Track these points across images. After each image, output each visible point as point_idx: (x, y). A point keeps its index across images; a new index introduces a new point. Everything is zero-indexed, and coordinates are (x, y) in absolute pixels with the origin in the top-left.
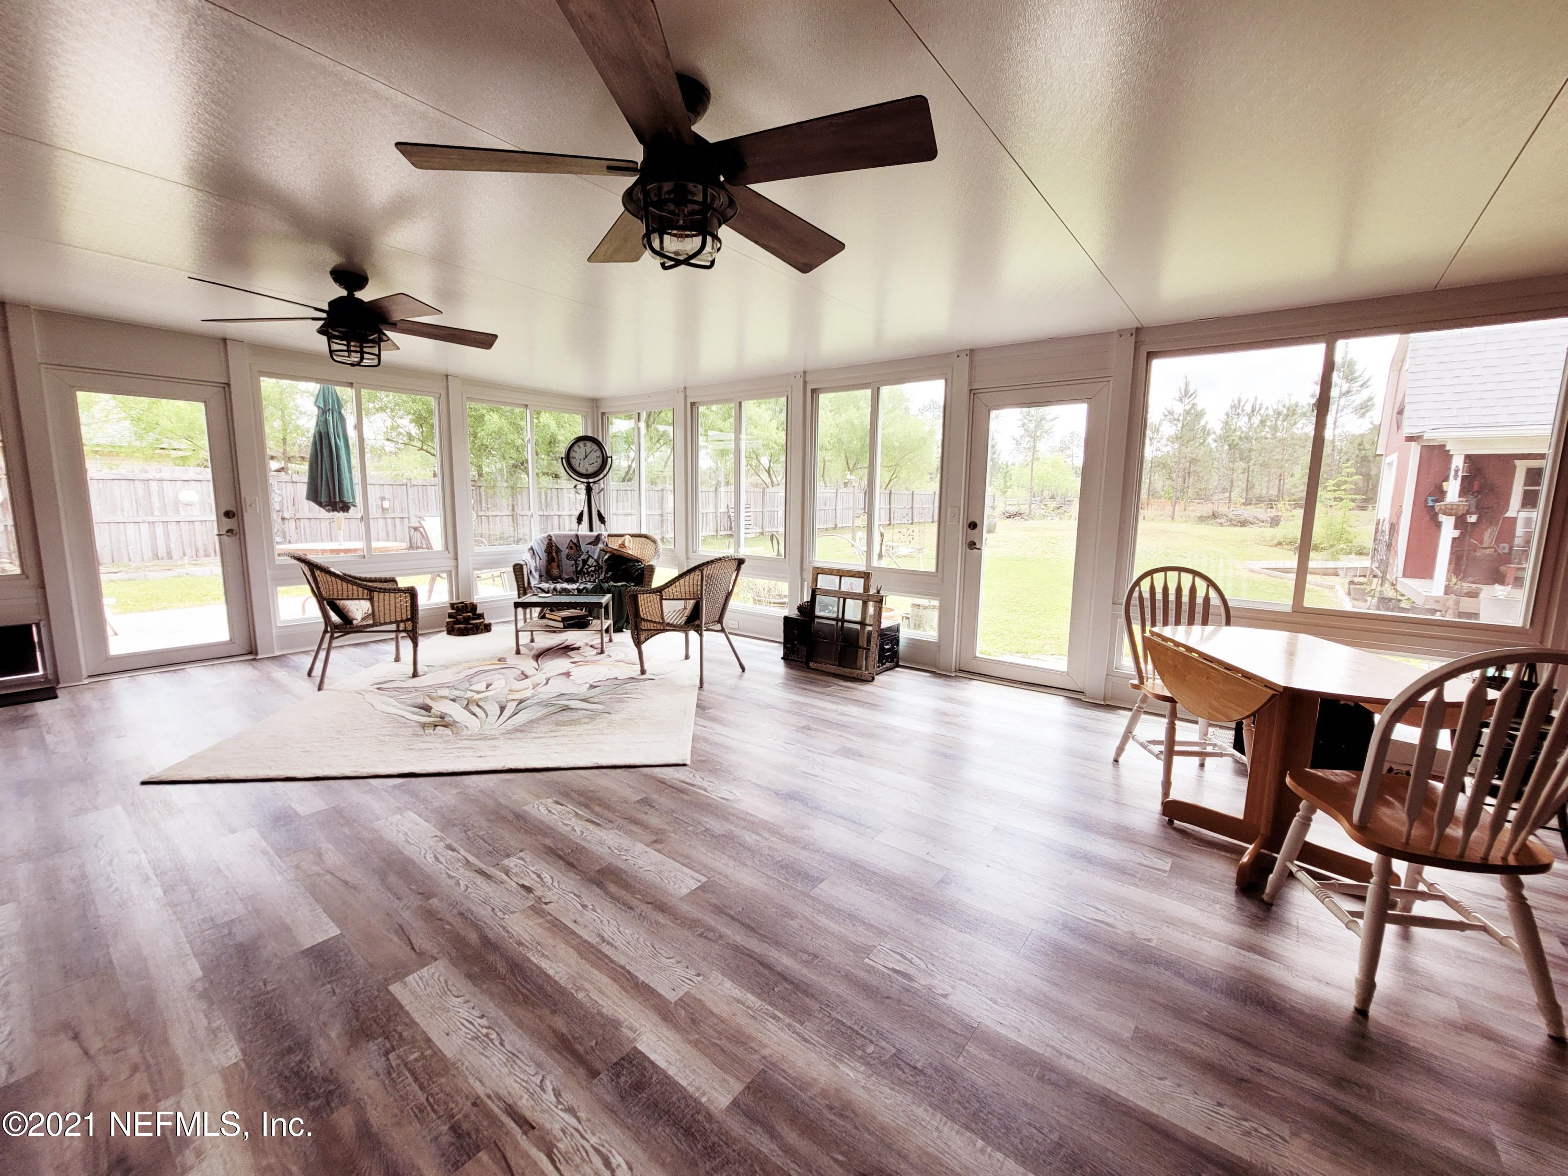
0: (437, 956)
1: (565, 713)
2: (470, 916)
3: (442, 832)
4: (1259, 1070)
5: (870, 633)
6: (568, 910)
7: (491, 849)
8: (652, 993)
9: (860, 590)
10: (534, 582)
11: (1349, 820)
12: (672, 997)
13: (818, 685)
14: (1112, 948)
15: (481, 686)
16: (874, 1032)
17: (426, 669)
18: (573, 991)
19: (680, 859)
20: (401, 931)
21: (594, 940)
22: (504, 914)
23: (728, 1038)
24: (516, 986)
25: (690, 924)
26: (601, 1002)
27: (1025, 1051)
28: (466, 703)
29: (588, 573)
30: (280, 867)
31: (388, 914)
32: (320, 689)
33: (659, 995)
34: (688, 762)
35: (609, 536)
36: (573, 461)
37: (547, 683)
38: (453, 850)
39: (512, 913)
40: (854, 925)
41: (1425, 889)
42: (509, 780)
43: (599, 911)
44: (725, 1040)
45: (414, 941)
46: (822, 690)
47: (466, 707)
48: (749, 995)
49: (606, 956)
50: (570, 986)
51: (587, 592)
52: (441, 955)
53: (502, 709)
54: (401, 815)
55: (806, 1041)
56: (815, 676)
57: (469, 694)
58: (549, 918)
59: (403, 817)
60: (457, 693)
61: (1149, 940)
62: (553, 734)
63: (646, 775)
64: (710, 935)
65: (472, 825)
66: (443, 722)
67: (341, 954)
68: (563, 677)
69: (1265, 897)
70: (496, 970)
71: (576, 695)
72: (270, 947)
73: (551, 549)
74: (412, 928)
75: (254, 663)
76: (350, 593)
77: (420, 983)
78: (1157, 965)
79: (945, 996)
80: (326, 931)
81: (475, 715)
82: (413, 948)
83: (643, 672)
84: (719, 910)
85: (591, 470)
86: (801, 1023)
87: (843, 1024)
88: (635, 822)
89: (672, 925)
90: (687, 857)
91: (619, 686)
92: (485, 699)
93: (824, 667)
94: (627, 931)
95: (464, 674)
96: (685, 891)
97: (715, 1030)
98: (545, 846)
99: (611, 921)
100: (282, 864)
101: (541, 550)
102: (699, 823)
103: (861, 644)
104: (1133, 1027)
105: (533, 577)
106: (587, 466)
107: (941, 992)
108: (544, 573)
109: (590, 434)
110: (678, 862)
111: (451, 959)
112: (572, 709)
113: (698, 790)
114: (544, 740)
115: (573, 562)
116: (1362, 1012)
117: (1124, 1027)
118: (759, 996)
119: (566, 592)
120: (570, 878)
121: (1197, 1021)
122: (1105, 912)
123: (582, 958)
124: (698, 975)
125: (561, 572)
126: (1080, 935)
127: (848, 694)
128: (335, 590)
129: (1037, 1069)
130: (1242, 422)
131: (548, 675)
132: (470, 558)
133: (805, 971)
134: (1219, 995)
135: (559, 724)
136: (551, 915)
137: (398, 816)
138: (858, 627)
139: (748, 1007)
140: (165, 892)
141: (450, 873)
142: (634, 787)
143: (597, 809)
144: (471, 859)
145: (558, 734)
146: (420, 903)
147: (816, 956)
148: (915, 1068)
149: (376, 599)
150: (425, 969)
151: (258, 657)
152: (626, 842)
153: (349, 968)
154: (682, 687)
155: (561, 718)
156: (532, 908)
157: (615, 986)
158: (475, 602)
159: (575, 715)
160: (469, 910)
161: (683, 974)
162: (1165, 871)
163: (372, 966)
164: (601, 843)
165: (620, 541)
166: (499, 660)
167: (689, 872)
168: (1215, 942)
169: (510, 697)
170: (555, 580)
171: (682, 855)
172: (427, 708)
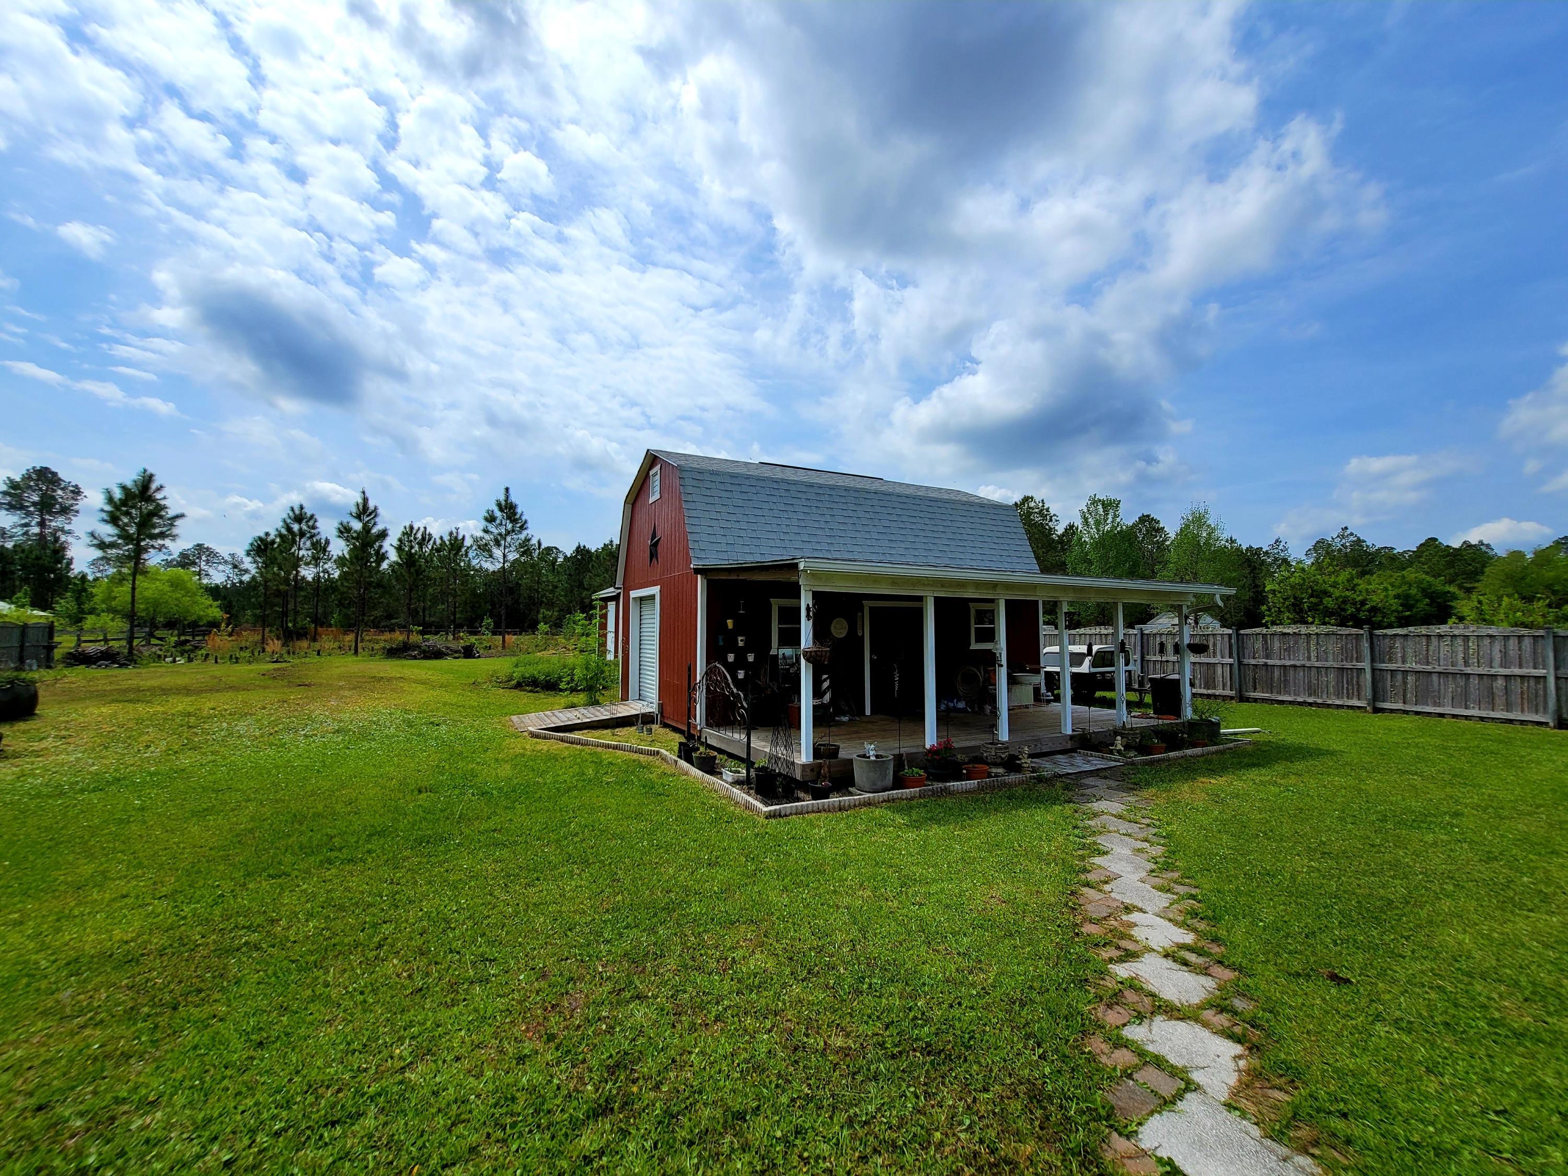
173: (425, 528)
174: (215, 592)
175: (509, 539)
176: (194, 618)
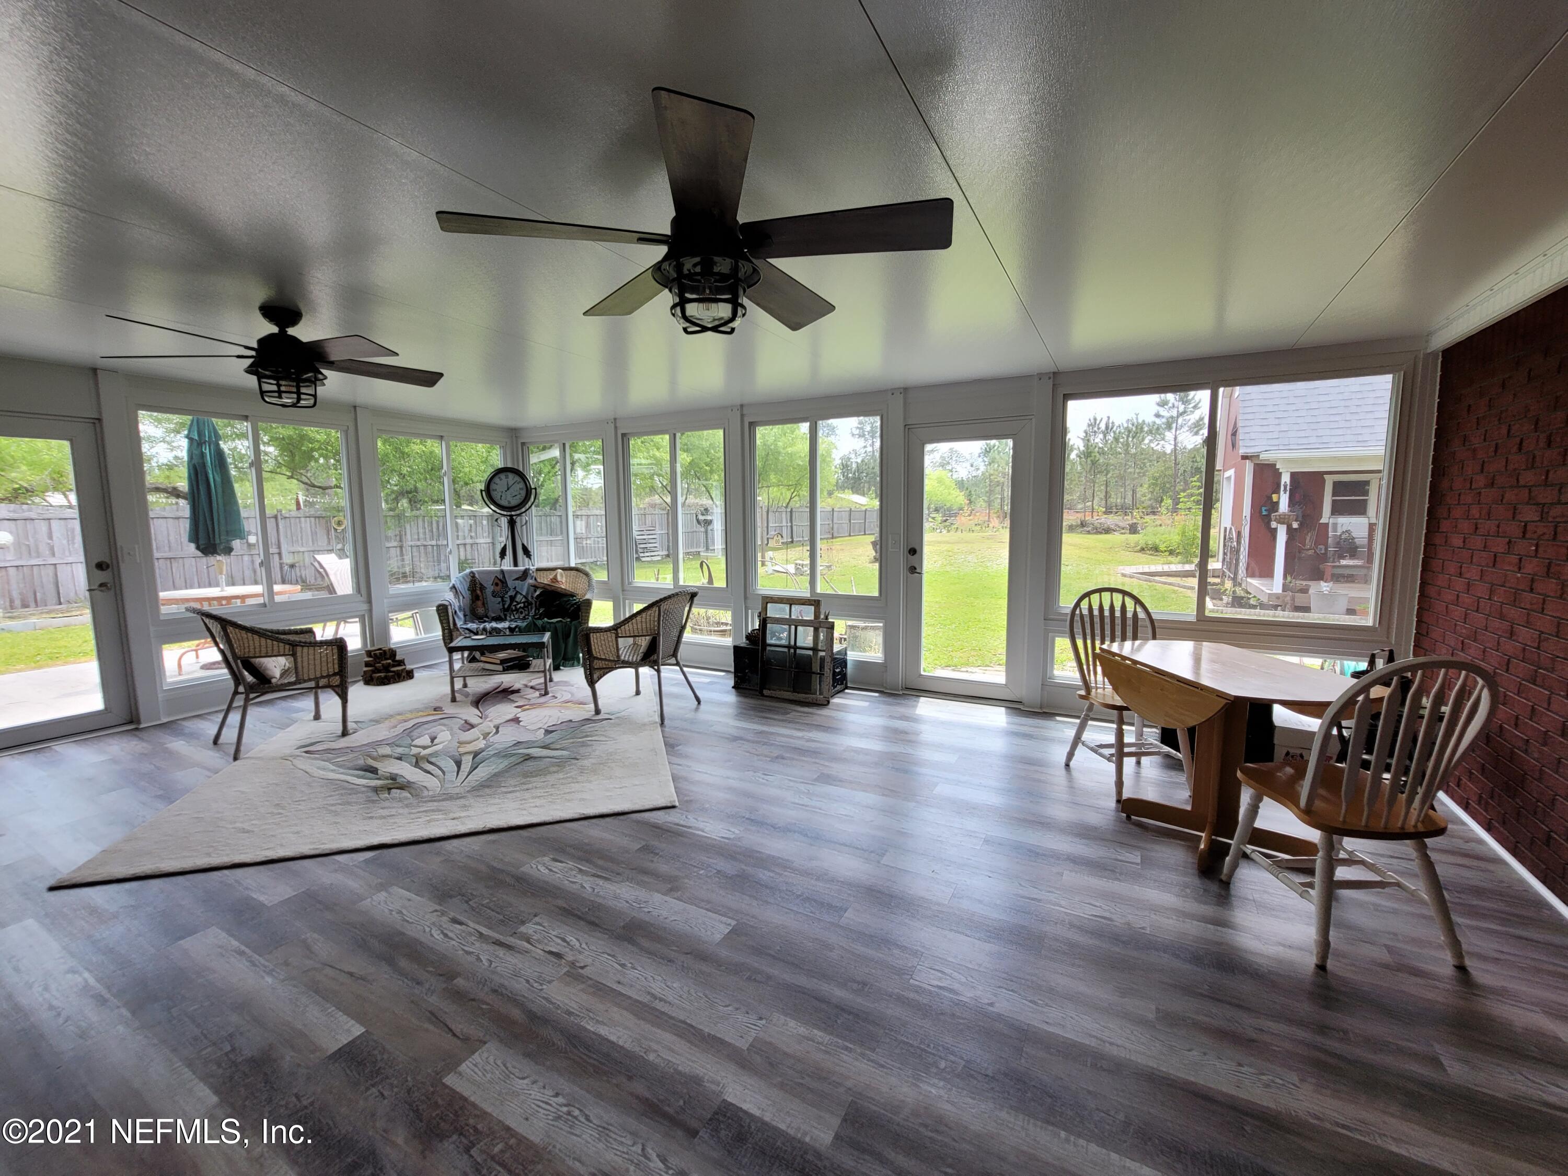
0: (485, 1040)
1: (529, 763)
2: (504, 992)
3: (441, 905)
4: (1261, 1030)
5: (822, 659)
6: (607, 972)
7: (501, 917)
8: (722, 1043)
9: (811, 617)
10: (459, 623)
11: (1297, 806)
12: (743, 1044)
13: (777, 713)
14: (1116, 940)
15: (425, 740)
16: (940, 1048)
17: (354, 726)
18: (642, 1054)
19: (703, 904)
20: (435, 1017)
21: (646, 999)
22: (541, 984)
23: (808, 1075)
24: (581, 1058)
25: (736, 969)
26: (674, 1060)
27: (1074, 1045)
28: (414, 761)
29: (517, 610)
30: (265, 967)
31: (412, 1002)
32: (236, 758)
33: (730, 1044)
34: (677, 804)
35: (538, 570)
36: (494, 494)
37: (497, 732)
38: (461, 923)
39: (550, 982)
40: (889, 949)
41: (1346, 857)
42: (494, 842)
43: (640, 968)
44: (807, 1078)
45: (453, 1027)
46: (780, 717)
47: (417, 765)
48: (816, 1031)
49: (663, 1013)
50: (637, 1049)
51: (520, 631)
52: (488, 1037)
53: (459, 764)
54: (387, 891)
55: (883, 1066)
56: (772, 704)
57: (415, 751)
58: (590, 982)
59: (390, 893)
60: (400, 750)
61: (1143, 928)
62: (525, 787)
63: (638, 822)
64: (759, 977)
65: (472, 894)
66: (395, 784)
67: (376, 1052)
68: (512, 723)
69: (1223, 877)
70: (554, 1044)
71: (534, 742)
72: (288, 1058)
73: (475, 586)
74: (446, 1013)
75: (137, 733)
76: (269, 649)
77: (476, 1070)
78: (1157, 950)
79: (991, 1004)
80: (348, 1031)
81: (429, 772)
82: (454, 1035)
83: (598, 712)
84: (759, 951)
85: (514, 502)
86: (873, 1050)
87: (912, 1046)
88: (645, 872)
89: (719, 973)
90: (709, 902)
91: (575, 728)
92: (435, 754)
93: (778, 694)
94: (675, 985)
95: (400, 729)
96: (718, 937)
97: (794, 1070)
98: (560, 908)
99: (656, 977)
100: (267, 964)
101: (463, 588)
102: (709, 866)
103: (814, 670)
104: (1153, 1007)
105: (458, 617)
106: (509, 498)
107: (986, 1001)
108: (468, 613)
109: (509, 465)
110: (702, 908)
111: (501, 1041)
112: (535, 758)
113: (697, 832)
114: (518, 794)
115: (500, 599)
116: (1321, 967)
117: (1147, 1009)
118: (825, 1030)
119: (496, 632)
120: (599, 939)
121: (1201, 995)
122: (1100, 907)
123: (639, 1019)
124: (761, 1019)
125: (487, 610)
126: (1087, 932)
127: (808, 720)
128: (252, 647)
129: (1089, 1060)
130: (1098, 439)
131: (497, 722)
132: (385, 601)
133: (859, 1000)
134: (1212, 970)
135: (526, 775)
136: (591, 979)
137: (384, 894)
138: (810, 653)
139: (818, 1043)
140: (133, 1013)
141: (466, 948)
142: (630, 836)
143: (600, 862)
144: (484, 930)
145: (530, 786)
146: (444, 986)
147: (864, 984)
148: (987, 1076)
149: (299, 654)
150: (477, 1054)
151: (142, 726)
152: (642, 894)
153: (390, 1067)
154: (644, 725)
155: (526, 769)
156: (568, 974)
157: (683, 1042)
158: (392, 646)
159: (542, 764)
160: (502, 985)
161: (745, 1019)
162: (1137, 864)
163: (415, 1060)
164: (616, 897)
165: (551, 575)
166: (435, 709)
167: (714, 915)
168: (1195, 922)
169: (462, 750)
170: (481, 619)
171: (703, 901)
172: (373, 771)
173: (1109, 418)
174: (961, 484)
175: (1180, 420)
176: (948, 505)
